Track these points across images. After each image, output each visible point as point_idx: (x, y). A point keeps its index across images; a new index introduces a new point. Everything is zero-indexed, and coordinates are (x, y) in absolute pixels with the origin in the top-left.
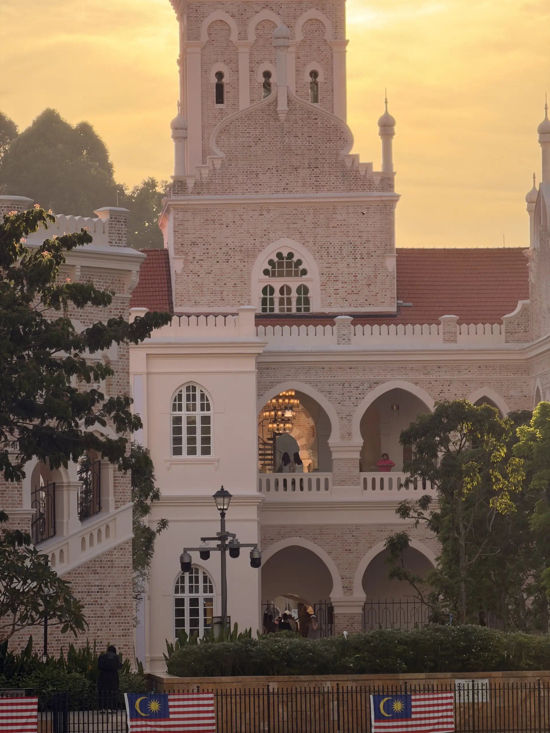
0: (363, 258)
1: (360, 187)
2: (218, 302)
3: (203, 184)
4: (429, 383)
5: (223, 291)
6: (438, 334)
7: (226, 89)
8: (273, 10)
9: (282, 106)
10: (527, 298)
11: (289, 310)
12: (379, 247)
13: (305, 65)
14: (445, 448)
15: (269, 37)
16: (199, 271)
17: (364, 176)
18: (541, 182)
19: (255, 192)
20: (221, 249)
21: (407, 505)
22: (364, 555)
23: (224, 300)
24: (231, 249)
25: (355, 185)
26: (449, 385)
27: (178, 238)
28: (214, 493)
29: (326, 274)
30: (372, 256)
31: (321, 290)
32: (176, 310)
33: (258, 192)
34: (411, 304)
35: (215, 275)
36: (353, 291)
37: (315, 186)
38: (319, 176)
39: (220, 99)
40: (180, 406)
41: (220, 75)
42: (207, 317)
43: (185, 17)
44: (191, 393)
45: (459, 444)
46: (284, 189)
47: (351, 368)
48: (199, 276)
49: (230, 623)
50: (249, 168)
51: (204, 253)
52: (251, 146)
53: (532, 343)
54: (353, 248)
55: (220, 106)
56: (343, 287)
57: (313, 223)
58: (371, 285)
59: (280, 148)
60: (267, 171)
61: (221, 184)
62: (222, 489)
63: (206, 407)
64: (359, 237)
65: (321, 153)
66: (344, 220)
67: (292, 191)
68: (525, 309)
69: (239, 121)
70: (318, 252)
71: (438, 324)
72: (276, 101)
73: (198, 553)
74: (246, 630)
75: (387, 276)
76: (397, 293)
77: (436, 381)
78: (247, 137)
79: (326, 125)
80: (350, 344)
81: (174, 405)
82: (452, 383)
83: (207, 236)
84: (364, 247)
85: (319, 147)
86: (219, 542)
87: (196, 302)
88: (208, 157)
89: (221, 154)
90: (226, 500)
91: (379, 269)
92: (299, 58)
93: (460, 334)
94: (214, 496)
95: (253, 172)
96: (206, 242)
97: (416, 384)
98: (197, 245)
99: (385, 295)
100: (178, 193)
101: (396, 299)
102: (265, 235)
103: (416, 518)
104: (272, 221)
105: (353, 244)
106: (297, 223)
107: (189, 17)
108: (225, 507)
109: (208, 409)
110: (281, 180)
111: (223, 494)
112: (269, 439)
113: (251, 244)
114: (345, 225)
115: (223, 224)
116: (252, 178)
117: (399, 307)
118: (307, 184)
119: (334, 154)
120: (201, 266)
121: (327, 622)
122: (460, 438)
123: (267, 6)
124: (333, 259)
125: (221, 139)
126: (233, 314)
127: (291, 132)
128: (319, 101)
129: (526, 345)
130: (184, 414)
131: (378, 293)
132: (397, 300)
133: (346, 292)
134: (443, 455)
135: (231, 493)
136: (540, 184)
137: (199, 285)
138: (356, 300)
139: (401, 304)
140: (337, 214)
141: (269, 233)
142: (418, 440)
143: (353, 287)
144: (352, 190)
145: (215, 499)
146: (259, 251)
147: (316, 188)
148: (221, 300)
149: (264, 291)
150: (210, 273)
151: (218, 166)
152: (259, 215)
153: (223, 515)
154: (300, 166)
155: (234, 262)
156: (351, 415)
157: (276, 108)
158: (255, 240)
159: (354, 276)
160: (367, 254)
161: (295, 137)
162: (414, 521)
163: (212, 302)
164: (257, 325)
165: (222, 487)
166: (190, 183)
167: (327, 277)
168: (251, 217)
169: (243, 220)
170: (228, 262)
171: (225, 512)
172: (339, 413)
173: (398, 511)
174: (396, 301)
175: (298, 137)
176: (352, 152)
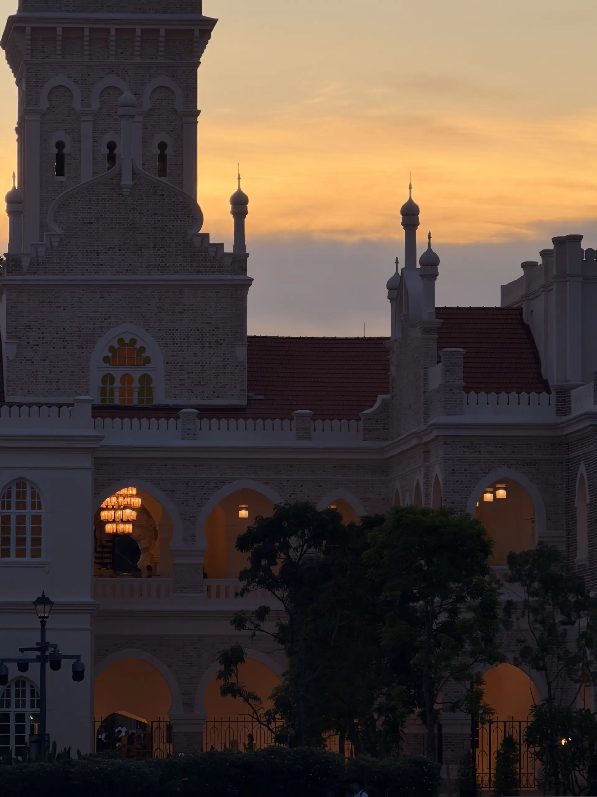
0: (211, 347)
1: (210, 270)
2: (54, 392)
3: (40, 263)
4: (280, 483)
5: (59, 379)
6: (291, 430)
7: (67, 160)
8: (119, 76)
9: (127, 180)
10: (387, 392)
11: (131, 401)
12: (228, 335)
13: (153, 135)
14: (284, 554)
15: (115, 105)
16: (33, 358)
17: (214, 257)
18: (404, 267)
19: (95, 273)
20: (57, 334)
21: (243, 616)
22: (207, 669)
23: (59, 389)
24: (68, 334)
25: (204, 267)
26: (302, 486)
27: (12, 321)
28: (34, 599)
29: (171, 363)
30: (221, 344)
31: (166, 380)
32: (7, 399)
33: (99, 272)
34: (262, 397)
35: (51, 362)
36: (200, 382)
37: (161, 267)
38: (164, 257)
39: (60, 171)
40: (9, 504)
41: (60, 145)
42: (39, 407)
43: (24, 82)
44: (21, 490)
45: (300, 550)
46: (127, 270)
47: (196, 466)
48: (33, 362)
49: (48, 741)
50: (89, 247)
51: (39, 338)
52: (92, 223)
53: (390, 442)
54: (200, 335)
55: (61, 178)
56: (189, 378)
57: (158, 307)
58: (219, 375)
59: (123, 225)
60: (109, 250)
61: (58, 263)
62: (43, 595)
63: (37, 505)
64: (208, 323)
65: (168, 231)
66: (192, 305)
67: (136, 273)
68: (385, 404)
69: (79, 196)
70: (163, 339)
71: (291, 419)
72: (120, 174)
73: (16, 664)
74: (65, 749)
75: (237, 366)
76: (248, 385)
77: (288, 481)
78: (88, 213)
79: (174, 202)
80: (195, 439)
81: (3, 503)
82: (304, 483)
83: (43, 319)
84: (213, 335)
85: (166, 226)
86: (39, 653)
87: (29, 391)
88: (45, 233)
89: (60, 231)
90: (47, 608)
91: (228, 359)
92: (146, 128)
93: (315, 430)
94: (34, 603)
95: (94, 251)
96: (41, 326)
97: (266, 483)
98: (32, 329)
99: (235, 387)
100: (12, 273)
101: (246, 391)
102: (106, 319)
103: (253, 630)
104: (113, 305)
105: (200, 331)
106: (140, 307)
107: (28, 82)
108: (46, 615)
109: (40, 508)
110: (124, 260)
111: (43, 600)
112: (107, 541)
113: (90, 329)
114: (192, 310)
115: (60, 307)
116: (93, 258)
117: (249, 400)
118: (152, 265)
119: (182, 233)
120: (36, 352)
121: (165, 742)
122: (301, 544)
123: (113, 71)
124: (179, 346)
125: (59, 215)
126: (68, 405)
127: (135, 208)
128: (168, 175)
129: (385, 444)
130: (13, 512)
131: (226, 385)
132: (248, 392)
133: (192, 382)
134: (282, 562)
135: (52, 600)
136: (403, 269)
137: (33, 372)
138: (203, 392)
139: (252, 397)
140: (183, 298)
141: (110, 317)
142: (255, 546)
143: (199, 378)
144: (201, 272)
145: (35, 606)
146: (99, 336)
147: (162, 270)
148: (56, 389)
149: (104, 381)
150: (45, 360)
151: (55, 244)
152: (100, 297)
153: (43, 623)
154: (145, 245)
155: (72, 348)
156: (195, 517)
157: (120, 182)
158: (94, 324)
159: (201, 366)
160: (215, 342)
161: (139, 213)
162: (250, 633)
163: (47, 392)
164: (94, 417)
165: (43, 593)
166: (25, 262)
167: (173, 366)
168: (91, 300)
169: (82, 302)
170: (64, 348)
171: (46, 620)
172: (182, 514)
173: (233, 622)
174: (246, 393)
175: (143, 213)
176: (201, 232)
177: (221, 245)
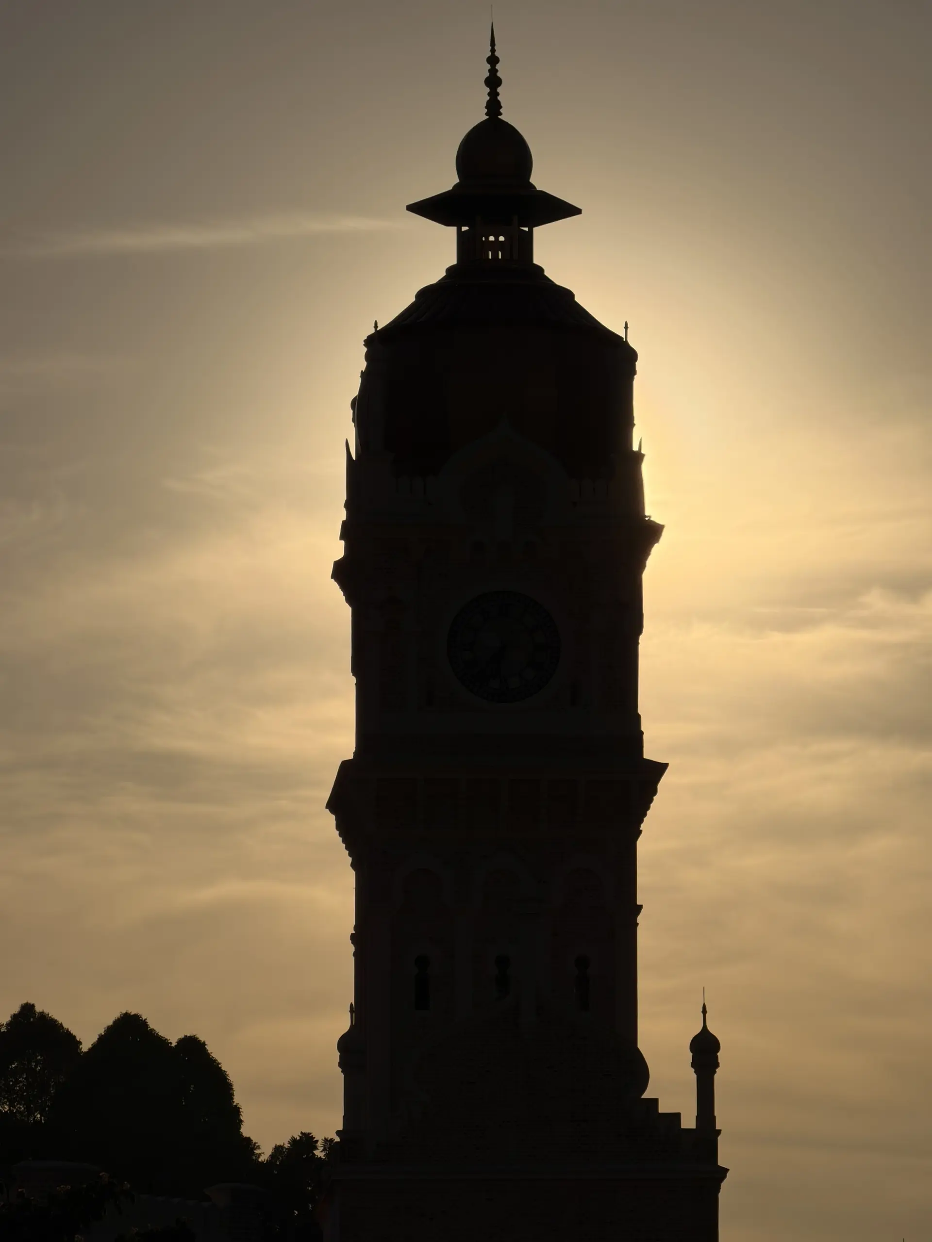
1: (659, 1155)
3: (392, 1146)
7: (433, 985)
8: (514, 853)
9: (528, 1015)
13: (567, 946)
17: (665, 1136)
25: (650, 1152)
37: (582, 1152)
39: (422, 1002)
41: (423, 962)
43: (364, 865)
46: (529, 1156)
50: (470, 1120)
55: (422, 1013)
60: (501, 1125)
65: (592, 1095)
72: (517, 1006)
78: (468, 1067)
79: (602, 1049)
85: (590, 1086)
88: (401, 1100)
92: (557, 935)
100: (349, 1161)
102: (496, 1234)
107: (372, 864)
110: (524, 1140)
114: (631, 1219)
115: (424, 1215)
116: (475, 1138)
119: (615, 1098)
127: (541, 1059)
128: (591, 1008)
141: (502, 1231)
144: (645, 1159)
151: (417, 1116)
152: (487, 1199)
157: (517, 1018)
175: (553, 1067)
176: (645, 1096)
177: (677, 1116)
